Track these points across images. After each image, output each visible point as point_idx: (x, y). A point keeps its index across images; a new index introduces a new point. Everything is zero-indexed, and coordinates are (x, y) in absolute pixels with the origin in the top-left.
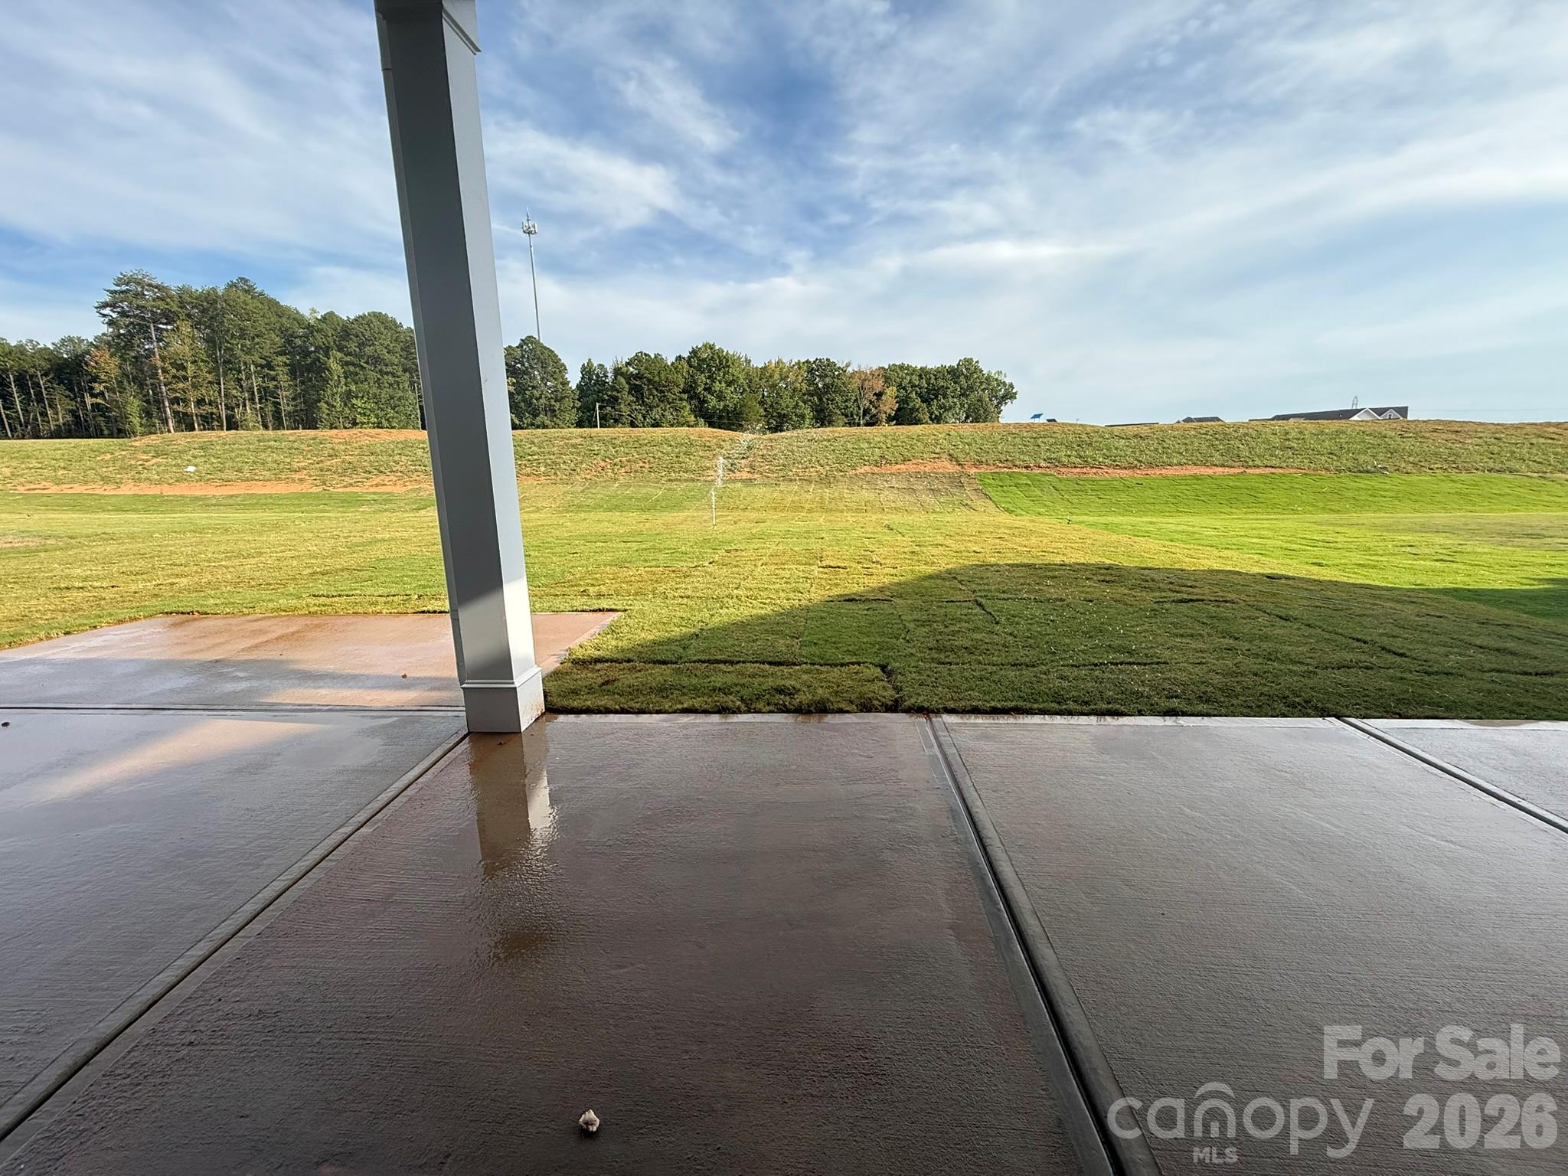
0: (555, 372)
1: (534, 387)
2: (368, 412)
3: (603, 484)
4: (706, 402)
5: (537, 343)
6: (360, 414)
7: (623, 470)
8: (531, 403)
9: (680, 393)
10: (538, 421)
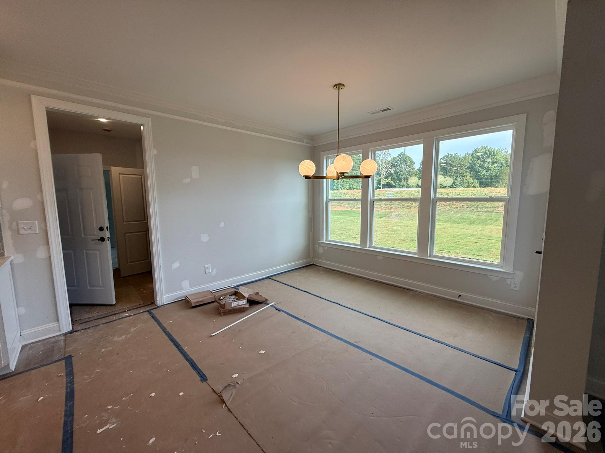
0: (410, 165)
1: (401, 171)
2: (347, 183)
3: (447, 212)
4: (479, 172)
5: (404, 155)
6: (345, 183)
7: (454, 206)
8: (399, 177)
9: (466, 169)
10: (401, 183)
